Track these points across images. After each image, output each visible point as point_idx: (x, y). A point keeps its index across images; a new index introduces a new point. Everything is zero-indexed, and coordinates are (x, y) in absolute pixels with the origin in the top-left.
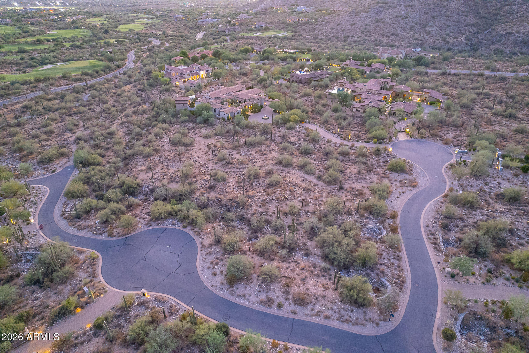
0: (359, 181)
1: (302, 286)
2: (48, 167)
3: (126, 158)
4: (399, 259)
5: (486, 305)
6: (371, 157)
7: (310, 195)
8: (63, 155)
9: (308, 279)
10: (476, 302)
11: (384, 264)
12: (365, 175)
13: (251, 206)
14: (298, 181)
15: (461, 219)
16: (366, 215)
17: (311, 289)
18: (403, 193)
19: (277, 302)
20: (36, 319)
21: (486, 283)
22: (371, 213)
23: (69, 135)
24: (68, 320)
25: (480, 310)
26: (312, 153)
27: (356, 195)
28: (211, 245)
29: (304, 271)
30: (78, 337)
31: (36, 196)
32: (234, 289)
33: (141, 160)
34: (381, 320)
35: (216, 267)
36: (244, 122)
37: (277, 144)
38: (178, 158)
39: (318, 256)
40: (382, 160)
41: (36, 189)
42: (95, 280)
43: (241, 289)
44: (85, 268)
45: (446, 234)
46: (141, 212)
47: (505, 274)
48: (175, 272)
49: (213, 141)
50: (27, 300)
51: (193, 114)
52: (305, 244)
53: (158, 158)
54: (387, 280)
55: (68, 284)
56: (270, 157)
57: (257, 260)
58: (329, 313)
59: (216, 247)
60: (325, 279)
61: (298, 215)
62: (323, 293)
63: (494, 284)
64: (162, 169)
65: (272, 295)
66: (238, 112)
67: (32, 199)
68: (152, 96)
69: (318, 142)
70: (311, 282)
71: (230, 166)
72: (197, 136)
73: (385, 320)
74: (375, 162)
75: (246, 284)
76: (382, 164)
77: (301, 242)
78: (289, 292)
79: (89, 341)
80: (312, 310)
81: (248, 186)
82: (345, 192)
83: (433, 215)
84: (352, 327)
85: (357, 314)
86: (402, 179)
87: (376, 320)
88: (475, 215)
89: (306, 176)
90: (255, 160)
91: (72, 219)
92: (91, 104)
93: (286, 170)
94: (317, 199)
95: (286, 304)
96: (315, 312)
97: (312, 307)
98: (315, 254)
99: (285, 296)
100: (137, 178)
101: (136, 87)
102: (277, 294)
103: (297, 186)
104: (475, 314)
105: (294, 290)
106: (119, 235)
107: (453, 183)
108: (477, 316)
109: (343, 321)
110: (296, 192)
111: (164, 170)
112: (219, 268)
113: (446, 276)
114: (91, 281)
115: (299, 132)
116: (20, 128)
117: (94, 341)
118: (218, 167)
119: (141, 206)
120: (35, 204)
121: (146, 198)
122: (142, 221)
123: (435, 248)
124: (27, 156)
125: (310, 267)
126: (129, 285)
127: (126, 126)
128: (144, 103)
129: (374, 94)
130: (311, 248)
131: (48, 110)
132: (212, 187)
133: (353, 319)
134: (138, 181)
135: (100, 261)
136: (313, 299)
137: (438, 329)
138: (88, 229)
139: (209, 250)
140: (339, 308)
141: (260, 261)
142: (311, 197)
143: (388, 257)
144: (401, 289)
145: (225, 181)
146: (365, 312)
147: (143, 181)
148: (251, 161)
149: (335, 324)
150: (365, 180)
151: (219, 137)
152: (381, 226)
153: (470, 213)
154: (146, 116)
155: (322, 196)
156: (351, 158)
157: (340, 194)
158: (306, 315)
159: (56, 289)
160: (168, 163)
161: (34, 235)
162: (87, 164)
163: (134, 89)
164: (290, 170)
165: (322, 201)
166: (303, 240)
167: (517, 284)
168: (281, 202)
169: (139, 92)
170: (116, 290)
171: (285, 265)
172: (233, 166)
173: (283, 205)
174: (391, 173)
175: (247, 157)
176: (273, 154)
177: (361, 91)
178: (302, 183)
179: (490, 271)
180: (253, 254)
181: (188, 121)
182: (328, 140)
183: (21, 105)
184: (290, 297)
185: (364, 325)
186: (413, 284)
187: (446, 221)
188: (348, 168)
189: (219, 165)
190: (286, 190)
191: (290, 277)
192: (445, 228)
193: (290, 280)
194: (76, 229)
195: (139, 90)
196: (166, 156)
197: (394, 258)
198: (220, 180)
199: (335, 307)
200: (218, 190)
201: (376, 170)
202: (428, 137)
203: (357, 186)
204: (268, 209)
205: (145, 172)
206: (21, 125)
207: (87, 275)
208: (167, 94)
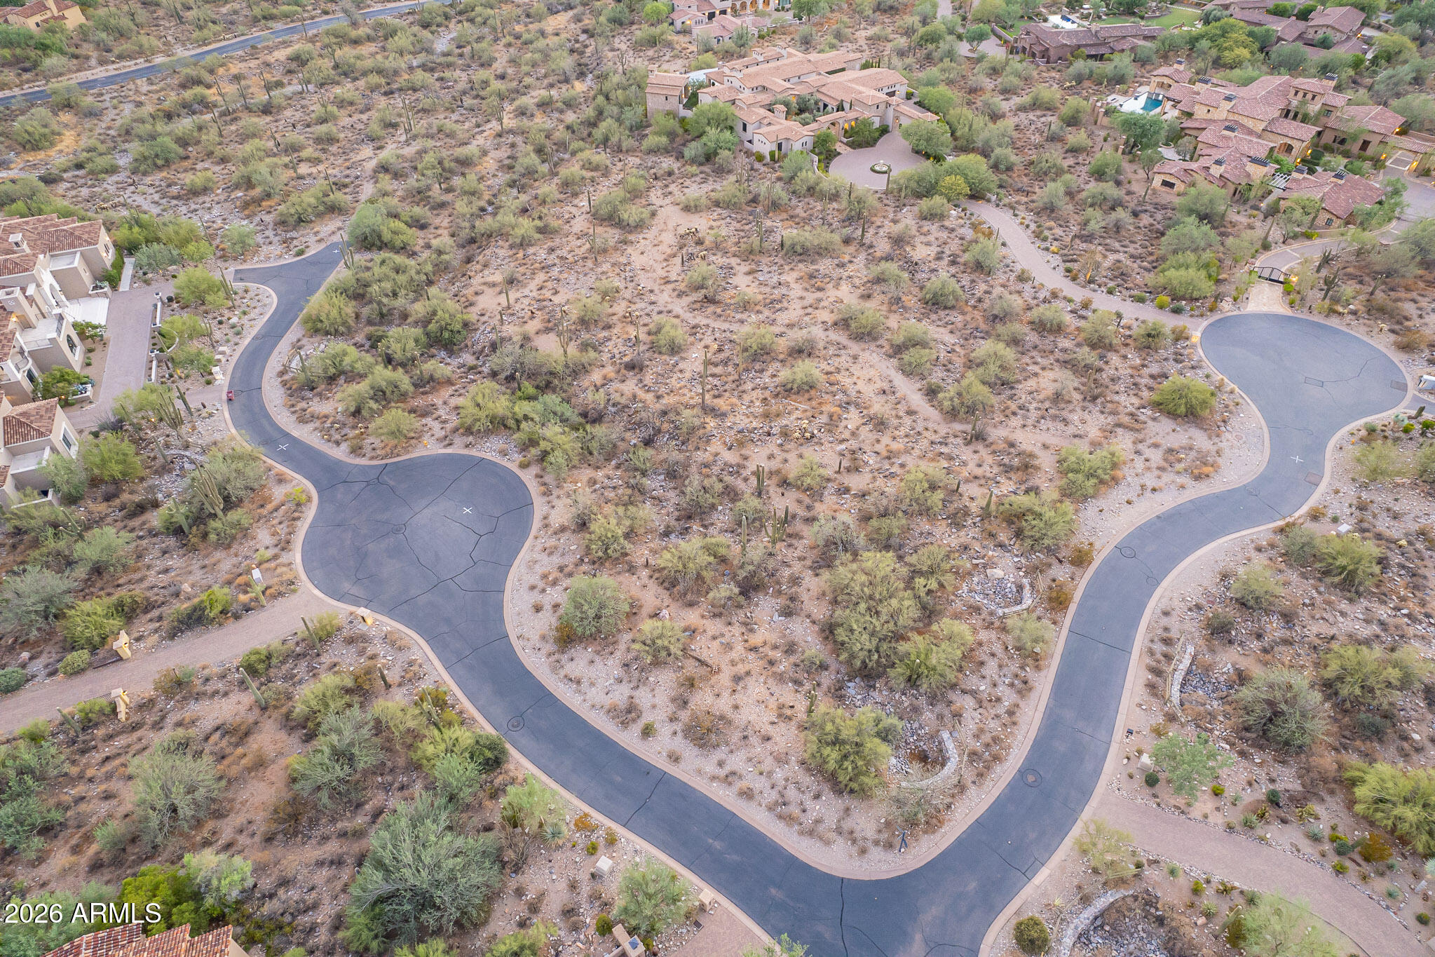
0: (1044, 424)
1: (726, 694)
2: (293, 239)
3: (472, 241)
4: (1024, 687)
5: (1196, 891)
6: (1123, 351)
7: (878, 441)
8: (334, 209)
9: (750, 681)
10: (1172, 872)
11: (973, 693)
12: (1071, 407)
13: (708, 441)
14: (868, 391)
15: (1288, 618)
16: (1003, 537)
17: (742, 711)
18: (1154, 490)
19: (647, 718)
20: (149, 616)
21: (1238, 828)
22: (1019, 534)
23: (367, 151)
24: (205, 637)
25: (1171, 895)
26: (953, 308)
27: (1008, 469)
28: (563, 529)
29: (752, 656)
30: (207, 680)
31: (245, 313)
32: (564, 658)
33: (502, 253)
34: (876, 843)
35: (549, 590)
36: (812, 173)
37: (872, 260)
38: (590, 264)
39: (814, 622)
40: (1154, 369)
41: (251, 294)
42: (285, 558)
43: (580, 661)
44: (275, 522)
45: (1212, 650)
46: (445, 403)
47: (1317, 818)
48: (456, 580)
49: (700, 223)
50: (149, 567)
51: (686, 131)
52: (795, 581)
53: (542, 254)
54: (955, 740)
55: (232, 551)
56: (831, 300)
57: (651, 596)
58: (759, 784)
59: (573, 538)
60: (797, 691)
61: (815, 493)
62: (770, 728)
63: (1262, 839)
64: (541, 289)
65: (643, 697)
66: (804, 140)
67: (234, 320)
68: (610, 54)
69: (989, 274)
70: (756, 688)
71: (711, 308)
72: (668, 200)
73: (889, 846)
74: (1129, 371)
75: (598, 653)
76: (1143, 381)
77: (787, 572)
78: (686, 703)
79: (226, 694)
80: (721, 764)
81: (731, 378)
82: (984, 452)
83: (1205, 583)
84: (795, 837)
85: (827, 808)
86: (1176, 446)
87: (865, 839)
88: (1343, 614)
89: (900, 381)
90: (785, 304)
91: (296, 390)
92: (449, 65)
93: (855, 348)
94: (889, 458)
95: (664, 730)
96: (722, 773)
97: (723, 756)
98: (809, 616)
99: (671, 708)
100: (471, 304)
101: (580, 21)
102: (657, 701)
103: (857, 405)
104: (1150, 901)
105: (702, 700)
106: (373, 454)
107: (1337, 492)
108: (1153, 910)
109: (780, 817)
110: (844, 423)
111: (543, 291)
112: (555, 595)
113: (1131, 777)
114: (275, 557)
115: (953, 230)
116: (268, 118)
117: (235, 697)
118: (679, 306)
119: (453, 384)
120: (238, 334)
121: (475, 362)
122: (436, 426)
123: (1151, 687)
124: (257, 201)
125: (775, 647)
126: (346, 586)
127: (510, 141)
128: (581, 75)
129: (1250, 132)
130: (805, 597)
131: (345, 72)
132: (634, 367)
133: (808, 820)
134: (472, 315)
135: (310, 513)
136: (735, 737)
137: (1017, 913)
138: (317, 424)
139: (552, 542)
140: (787, 780)
141: (658, 602)
142: (878, 447)
143: (996, 677)
144: (980, 775)
145: (678, 353)
146: (847, 810)
147: (482, 315)
148: (771, 303)
149: (757, 817)
150: (1060, 426)
151: (725, 213)
152: (1025, 581)
153: (1329, 603)
154: (570, 117)
155: (907, 451)
156: (1060, 345)
157: (966, 454)
158: (699, 772)
159: (206, 556)
160: (561, 272)
161: (211, 415)
162: (378, 243)
163: (573, 26)
164: (863, 350)
165: (902, 466)
166: (797, 567)
167: (1336, 859)
168: (792, 445)
169: (583, 37)
170: (317, 592)
171: (714, 626)
172: (719, 311)
173: (792, 457)
174: (1154, 419)
175: (768, 290)
176: (845, 292)
177: (1209, 116)
178: (875, 399)
179: (1273, 800)
180: (651, 577)
181: (667, 151)
182: (1023, 272)
183: (289, 51)
184: (684, 715)
185: (828, 843)
186: (1022, 773)
187: (1231, 613)
188: (1036, 375)
189: (686, 300)
190: (821, 413)
191: (710, 662)
192: (1219, 631)
193: (703, 671)
194: (294, 418)
195: (585, 31)
196: (564, 253)
197: (1012, 685)
198: (664, 350)
199: (779, 775)
200: (649, 378)
201: (1116, 398)
202: (1354, 313)
203: (1028, 440)
204: (746, 458)
205: (498, 289)
206: (274, 110)
207: (274, 541)
208: (651, 53)
